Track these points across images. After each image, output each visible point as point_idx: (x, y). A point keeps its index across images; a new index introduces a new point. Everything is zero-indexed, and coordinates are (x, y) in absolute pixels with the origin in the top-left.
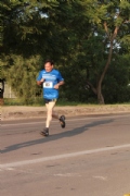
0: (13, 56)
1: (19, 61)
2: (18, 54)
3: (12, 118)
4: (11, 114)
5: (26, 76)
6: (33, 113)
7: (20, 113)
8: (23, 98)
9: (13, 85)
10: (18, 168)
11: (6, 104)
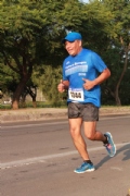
0: (43, 66)
1: (48, 70)
2: (48, 64)
3: (43, 119)
4: (42, 115)
5: (54, 83)
6: (60, 114)
7: (50, 115)
8: (53, 101)
9: (44, 91)
10: (48, 160)
11: (38, 106)
